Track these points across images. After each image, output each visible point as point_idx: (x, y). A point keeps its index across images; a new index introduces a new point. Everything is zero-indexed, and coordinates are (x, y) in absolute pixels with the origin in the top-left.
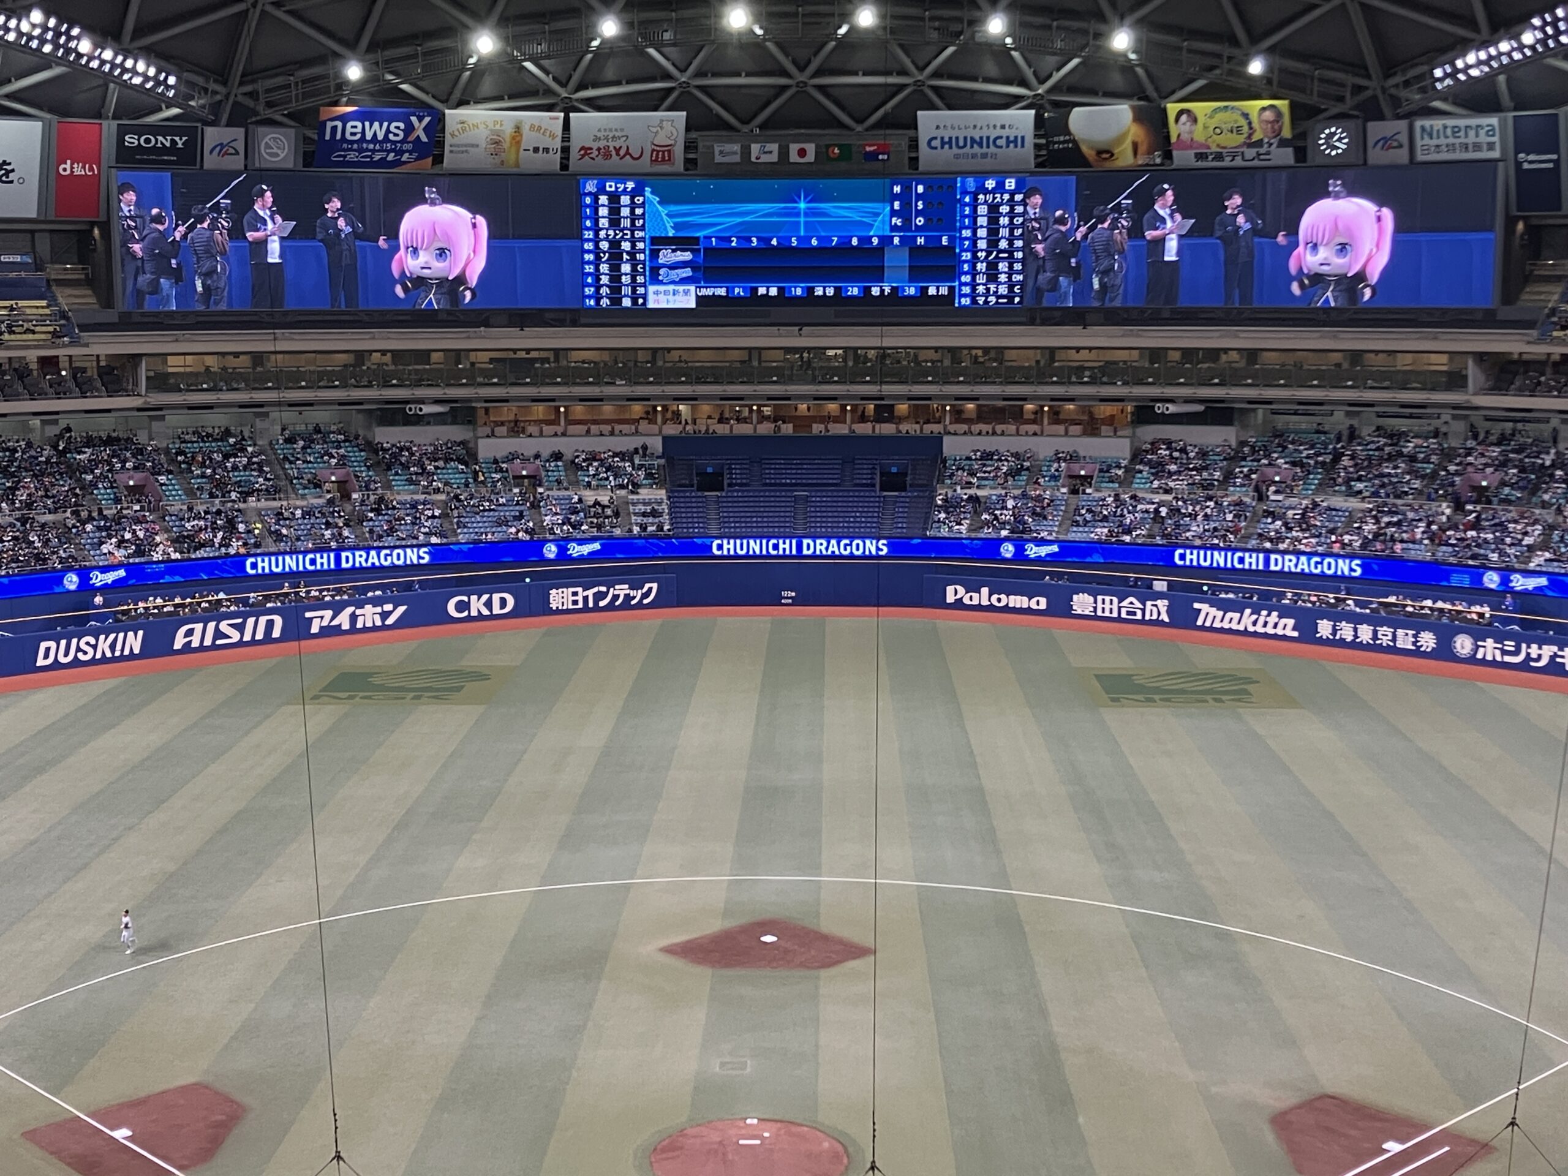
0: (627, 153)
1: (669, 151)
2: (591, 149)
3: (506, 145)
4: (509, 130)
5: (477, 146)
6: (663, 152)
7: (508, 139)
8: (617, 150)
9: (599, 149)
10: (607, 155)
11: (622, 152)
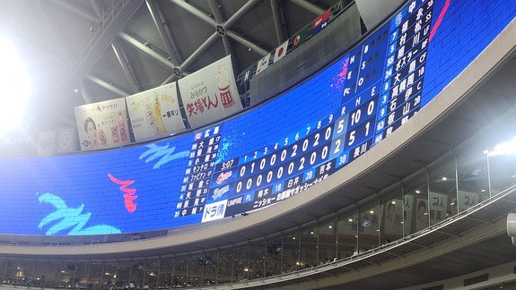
0: (210, 103)
1: (229, 92)
2: (192, 105)
3: (154, 114)
4: (153, 103)
5: (142, 119)
6: (226, 93)
7: (154, 109)
8: (204, 101)
9: (196, 104)
10: (201, 109)
11: (207, 104)
